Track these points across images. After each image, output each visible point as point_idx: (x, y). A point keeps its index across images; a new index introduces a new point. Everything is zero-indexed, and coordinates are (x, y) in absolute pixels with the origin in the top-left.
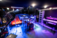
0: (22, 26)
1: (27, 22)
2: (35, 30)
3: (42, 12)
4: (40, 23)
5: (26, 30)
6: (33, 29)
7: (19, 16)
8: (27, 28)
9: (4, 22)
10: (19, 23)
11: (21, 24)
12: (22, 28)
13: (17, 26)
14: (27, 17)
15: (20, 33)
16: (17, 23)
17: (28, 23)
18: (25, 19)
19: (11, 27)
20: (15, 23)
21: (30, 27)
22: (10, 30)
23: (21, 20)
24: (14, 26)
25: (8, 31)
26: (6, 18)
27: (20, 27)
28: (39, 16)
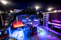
0: (24, 30)
1: (30, 25)
2: (39, 35)
3: (46, 15)
4: (44, 27)
5: (29, 34)
6: (37, 34)
7: (22, 19)
8: (30, 32)
9: (6, 24)
10: (21, 26)
11: (23, 27)
12: (24, 31)
13: (18, 29)
14: (30, 20)
15: (22, 37)
16: (19, 26)
17: (31, 27)
18: (28, 22)
19: (12, 30)
20: (17, 26)
21: (33, 31)
22: (12, 33)
23: (24, 23)
24: (16, 29)
25: (9, 35)
26: (8, 20)
27: (22, 30)
28: (43, 19)
